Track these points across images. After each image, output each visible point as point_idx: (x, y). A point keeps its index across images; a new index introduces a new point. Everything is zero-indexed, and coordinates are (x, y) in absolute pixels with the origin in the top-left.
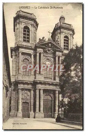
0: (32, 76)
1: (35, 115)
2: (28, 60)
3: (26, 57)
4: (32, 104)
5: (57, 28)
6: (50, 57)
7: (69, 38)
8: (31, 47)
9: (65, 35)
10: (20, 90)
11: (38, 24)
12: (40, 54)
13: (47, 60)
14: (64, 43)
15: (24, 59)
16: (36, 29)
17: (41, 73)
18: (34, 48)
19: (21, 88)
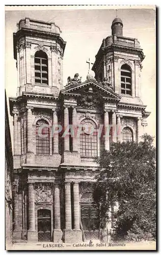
0: (55, 156)
1: (64, 235)
2: (47, 123)
3: (43, 117)
4: (58, 213)
5: (105, 49)
6: (92, 113)
7: (133, 68)
8: (52, 95)
9: (123, 63)
10: (31, 187)
11: (64, 43)
12: (71, 110)
13: (86, 121)
14: (123, 79)
15: (39, 121)
16: (62, 55)
17: (74, 150)
18: (59, 97)
19: (33, 181)
